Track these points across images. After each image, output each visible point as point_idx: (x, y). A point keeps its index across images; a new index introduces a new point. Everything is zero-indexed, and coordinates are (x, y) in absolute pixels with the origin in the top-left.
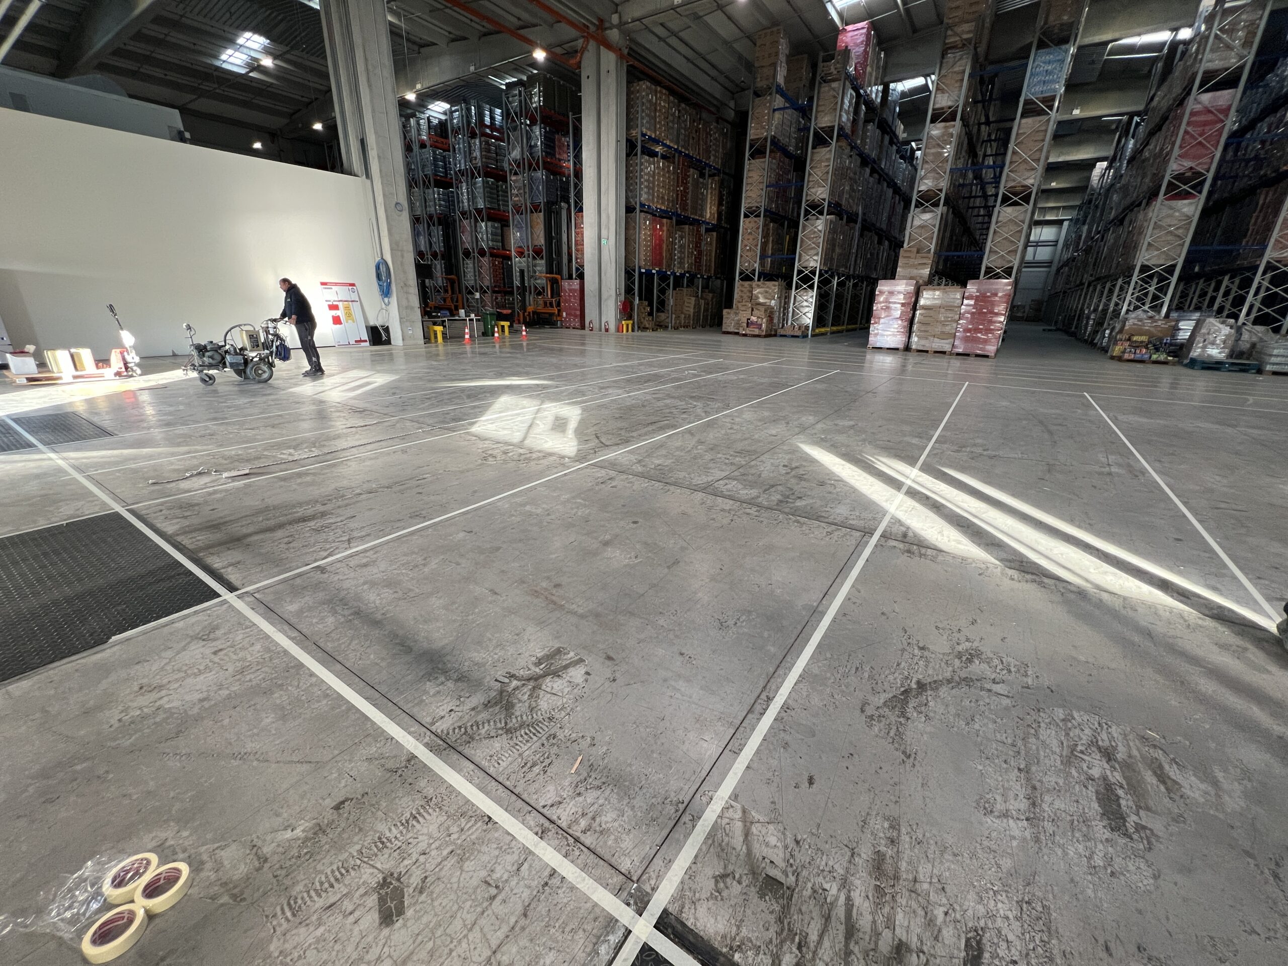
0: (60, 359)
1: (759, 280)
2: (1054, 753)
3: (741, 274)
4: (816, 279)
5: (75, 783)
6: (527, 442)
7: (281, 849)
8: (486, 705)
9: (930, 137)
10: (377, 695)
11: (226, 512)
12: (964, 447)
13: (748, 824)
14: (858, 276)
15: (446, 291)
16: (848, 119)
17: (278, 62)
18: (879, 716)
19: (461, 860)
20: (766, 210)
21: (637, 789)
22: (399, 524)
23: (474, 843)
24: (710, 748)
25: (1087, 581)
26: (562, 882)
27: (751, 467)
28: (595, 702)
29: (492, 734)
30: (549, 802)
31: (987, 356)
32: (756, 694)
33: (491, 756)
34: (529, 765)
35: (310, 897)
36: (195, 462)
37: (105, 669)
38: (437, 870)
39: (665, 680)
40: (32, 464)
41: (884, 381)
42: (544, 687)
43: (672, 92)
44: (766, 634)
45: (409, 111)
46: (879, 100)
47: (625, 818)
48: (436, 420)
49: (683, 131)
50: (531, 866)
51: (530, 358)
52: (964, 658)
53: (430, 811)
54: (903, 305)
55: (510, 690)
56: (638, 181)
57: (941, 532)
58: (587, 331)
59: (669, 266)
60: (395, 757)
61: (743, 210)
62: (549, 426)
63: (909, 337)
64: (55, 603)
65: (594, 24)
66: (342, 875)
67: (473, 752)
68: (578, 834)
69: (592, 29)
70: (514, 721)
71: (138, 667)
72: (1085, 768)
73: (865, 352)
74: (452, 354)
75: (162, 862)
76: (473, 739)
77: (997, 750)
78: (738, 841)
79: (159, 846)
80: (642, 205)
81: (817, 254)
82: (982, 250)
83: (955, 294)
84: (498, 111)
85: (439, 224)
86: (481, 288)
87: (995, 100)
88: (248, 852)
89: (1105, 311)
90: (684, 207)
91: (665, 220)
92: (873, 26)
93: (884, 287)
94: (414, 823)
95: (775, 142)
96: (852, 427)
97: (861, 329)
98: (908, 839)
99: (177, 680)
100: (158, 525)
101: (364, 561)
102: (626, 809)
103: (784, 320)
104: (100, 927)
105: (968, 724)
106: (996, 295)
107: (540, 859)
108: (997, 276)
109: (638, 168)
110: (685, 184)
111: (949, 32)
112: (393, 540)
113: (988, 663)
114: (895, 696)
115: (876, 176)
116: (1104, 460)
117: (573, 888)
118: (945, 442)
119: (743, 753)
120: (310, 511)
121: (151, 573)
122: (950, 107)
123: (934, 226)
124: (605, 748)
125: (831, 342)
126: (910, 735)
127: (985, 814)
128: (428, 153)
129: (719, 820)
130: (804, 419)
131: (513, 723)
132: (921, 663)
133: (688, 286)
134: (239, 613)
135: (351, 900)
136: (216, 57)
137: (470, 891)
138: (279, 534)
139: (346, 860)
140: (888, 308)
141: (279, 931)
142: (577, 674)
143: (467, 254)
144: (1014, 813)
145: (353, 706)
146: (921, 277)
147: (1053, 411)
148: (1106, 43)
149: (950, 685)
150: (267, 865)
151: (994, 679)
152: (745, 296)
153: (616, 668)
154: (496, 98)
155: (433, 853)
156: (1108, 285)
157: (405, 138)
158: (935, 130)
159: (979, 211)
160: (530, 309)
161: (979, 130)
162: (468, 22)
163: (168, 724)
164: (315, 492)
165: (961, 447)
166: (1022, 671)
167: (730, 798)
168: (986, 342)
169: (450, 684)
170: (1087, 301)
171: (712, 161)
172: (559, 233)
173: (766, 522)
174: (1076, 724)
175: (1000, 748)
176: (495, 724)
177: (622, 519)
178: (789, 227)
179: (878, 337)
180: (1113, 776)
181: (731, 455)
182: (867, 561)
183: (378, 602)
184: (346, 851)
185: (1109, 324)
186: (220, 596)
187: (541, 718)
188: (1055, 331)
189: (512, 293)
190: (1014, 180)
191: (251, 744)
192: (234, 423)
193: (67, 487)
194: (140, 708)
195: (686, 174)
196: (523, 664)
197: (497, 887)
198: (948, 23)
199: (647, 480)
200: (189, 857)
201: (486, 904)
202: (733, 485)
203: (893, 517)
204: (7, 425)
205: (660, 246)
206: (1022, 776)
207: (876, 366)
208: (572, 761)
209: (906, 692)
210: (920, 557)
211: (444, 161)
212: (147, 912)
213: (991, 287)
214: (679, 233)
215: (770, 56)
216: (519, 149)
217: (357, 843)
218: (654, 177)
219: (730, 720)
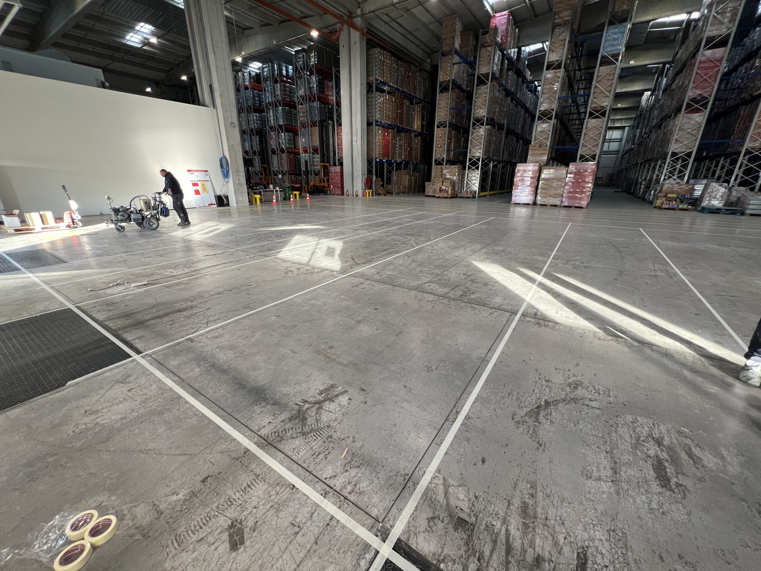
0: (34, 218)
1: (446, 165)
2: (626, 441)
3: (435, 161)
4: (480, 163)
5: (47, 469)
6: (311, 263)
7: (170, 507)
8: (290, 419)
9: (546, 79)
10: (226, 414)
11: (133, 307)
12: (569, 261)
13: (447, 487)
14: (505, 161)
15: (262, 174)
16: (497, 69)
17: (159, 40)
18: (523, 422)
19: (278, 511)
20: (449, 123)
21: (381, 467)
22: (236, 312)
23: (285, 501)
24: (423, 442)
26: (337, 523)
27: (444, 275)
28: (355, 416)
29: (294, 436)
30: (329, 476)
31: (582, 208)
32: (450, 410)
33: (294, 449)
34: (316, 454)
35: (188, 535)
36: (115, 277)
37: (64, 401)
38: (263, 517)
39: (396, 403)
40: (18, 281)
41: (521, 223)
42: (324, 408)
43: (393, 54)
44: (455, 374)
45: (238, 68)
46: (515, 57)
47: (374, 484)
48: (257, 251)
49: (400, 77)
50: (319, 514)
51: (312, 213)
52: (572, 387)
53: (259, 482)
54: (532, 178)
55: (304, 410)
56: (374, 107)
57: (557, 312)
58: (345, 197)
59: (393, 157)
60: (237, 450)
61: (436, 123)
62: (324, 253)
63: (536, 197)
64: (34, 362)
65: (347, 15)
66: (207, 521)
67: (283, 447)
68: (346, 495)
69: (346, 18)
70: (307, 428)
71: (84, 400)
72: (645, 451)
73: (510, 206)
74: (266, 211)
75: (100, 515)
76: (282, 439)
77: (593, 440)
78: (441, 497)
79: (98, 506)
80: (377, 121)
81: (480, 149)
82: (578, 145)
83: (562, 171)
84: (291, 67)
85: (257, 135)
86: (282, 172)
87: (585, 56)
88: (151, 508)
89: (651, 179)
90: (401, 122)
91: (390, 130)
92: (511, 13)
93: (520, 167)
94: (249, 489)
95: (454, 83)
97: (507, 193)
98: (541, 494)
99: (107, 407)
100: (94, 316)
101: (217, 334)
102: (374, 479)
103: (461, 188)
104: (64, 555)
105: (575, 425)
106: (586, 171)
107: (325, 510)
108: (587, 160)
109: (374, 99)
110: (402, 109)
111: (556, 17)
112: (233, 322)
113: (587, 389)
114: (532, 410)
115: (514, 102)
116: (652, 268)
117: (344, 527)
118: (558, 259)
119: (443, 445)
120: (184, 306)
122: (557, 61)
123: (549, 131)
124: (361, 443)
125: (489, 201)
126: (541, 433)
127: (587, 479)
128: (250, 93)
129: (430, 485)
130: (474, 246)
132: (547, 390)
133: (404, 169)
134: (143, 366)
135: (213, 536)
136: (124, 38)
137: (283, 529)
138: (166, 319)
139: (209, 512)
140: (523, 180)
141: (171, 555)
142: (344, 400)
143: (273, 152)
144: (604, 477)
145: (211, 420)
146: (542, 161)
147: (621, 239)
148: (649, 22)
149: (564, 403)
150: (163, 516)
151: (590, 399)
152: (438, 174)
153: (367, 396)
154: (289, 59)
155: (261, 507)
156: (653, 164)
157: (236, 83)
158: (549, 75)
159: (575, 122)
160: (311, 184)
161: (575, 74)
162: (272, 14)
163: (102, 433)
164: (186, 294)
166: (607, 393)
167: (436, 472)
168: (581, 199)
169: (269, 407)
170: (640, 174)
171: (417, 95)
172: (328, 139)
173: (453, 307)
174: (639, 425)
175: (595, 440)
176: (296, 430)
177: (368, 307)
178: (463, 133)
179: (517, 197)
180: (662, 455)
181: (432, 269)
182: (514, 329)
183: (225, 359)
184: (209, 507)
185: (653, 187)
186: (131, 357)
187: (323, 426)
188: (622, 192)
189: (300, 175)
190: (596, 103)
191: (151, 444)
192: (138, 254)
193: (40, 294)
194: (86, 424)
195: (402, 103)
196: (312, 394)
197: (299, 527)
198: (555, 11)
199: (382, 284)
200: (116, 512)
201: (292, 537)
202: (433, 286)
203: (528, 304)
204: (3, 257)
205: (388, 145)
206: (608, 455)
207: (516, 214)
208: (342, 451)
209: (538, 407)
210: (545, 327)
211: (259, 97)
212: (92, 545)
213: (584, 166)
214: (398, 138)
215: (450, 32)
216: (303, 90)
217: (216, 502)
218: (383, 104)
219: (435, 425)
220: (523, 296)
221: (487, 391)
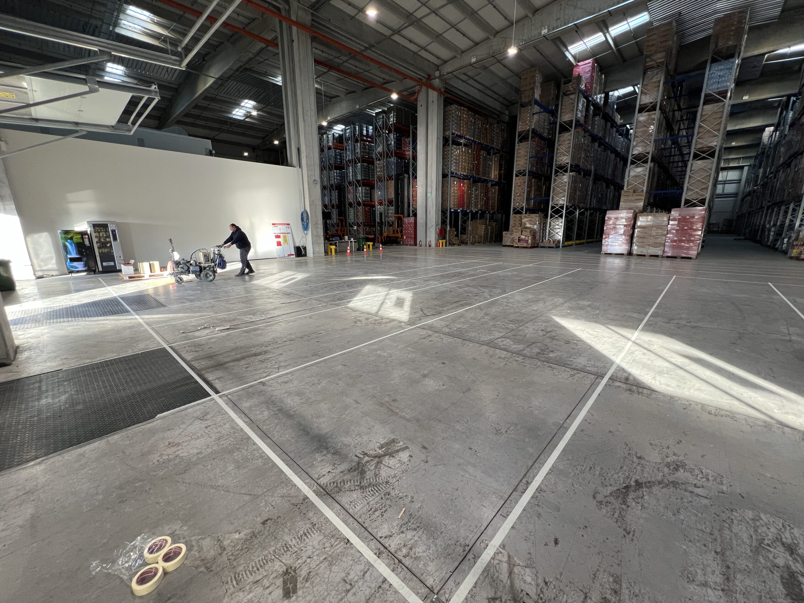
0: (145, 267)
1: (526, 213)
2: (744, 543)
3: (514, 210)
4: (564, 212)
5: (134, 493)
6: (380, 313)
7: (232, 544)
8: (349, 471)
9: (638, 122)
10: (289, 459)
11: (216, 350)
12: (672, 320)
13: (512, 566)
14: (593, 209)
15: (338, 226)
16: (582, 115)
17: (259, 113)
18: (607, 502)
19: (331, 564)
20: (529, 172)
21: (439, 533)
22: (305, 359)
23: (338, 555)
24: (488, 513)
25: (771, 418)
26: (390, 587)
27: (520, 330)
28: (414, 475)
29: (352, 488)
30: (384, 535)
31: (690, 258)
32: (519, 479)
33: (351, 502)
34: (373, 510)
35: (246, 575)
36: (203, 321)
37: (153, 432)
38: (316, 568)
39: (459, 465)
40: (128, 321)
41: (613, 275)
42: (384, 462)
43: (470, 109)
44: (527, 440)
45: (324, 131)
46: (602, 102)
47: (431, 551)
48: (329, 299)
49: (477, 130)
50: (371, 574)
51: (383, 263)
52: (672, 467)
53: (315, 532)
54: (625, 226)
55: (364, 462)
56: (450, 159)
57: (654, 378)
58: (418, 247)
59: (468, 207)
60: (297, 496)
61: (514, 172)
62: (393, 303)
63: (631, 246)
64: (133, 395)
65: (425, 78)
66: (264, 564)
67: (340, 498)
68: (401, 558)
69: (424, 80)
70: (365, 481)
71: (168, 432)
72: (771, 557)
73: (600, 257)
74: (340, 261)
75: (174, 542)
76: (340, 490)
77: (698, 536)
78: (504, 576)
79: (172, 534)
80: (452, 173)
81: (564, 196)
82: (682, 189)
83: (663, 218)
84: (371, 127)
85: (336, 190)
86: (358, 223)
87: (684, 95)
88: (216, 543)
89: (782, 225)
90: (478, 172)
91: (466, 181)
92: (596, 61)
93: (611, 215)
94: (305, 538)
95: (534, 131)
96: (589, 306)
97: (596, 242)
98: (627, 592)
99: (187, 441)
100: (183, 355)
101: (286, 380)
102: (432, 545)
103: (543, 237)
104: (141, 575)
105: (674, 514)
106: (694, 217)
107: (378, 571)
108: (695, 205)
109: (450, 152)
110: (478, 160)
111: (648, 60)
112: (302, 369)
113: (691, 472)
114: (618, 490)
115: (603, 147)
116: (785, 331)
117: (396, 592)
118: (657, 317)
119: (509, 517)
120: (259, 351)
121: (179, 381)
122: (651, 103)
123: (645, 175)
124: (420, 505)
125: (576, 250)
126: (629, 518)
127: (688, 582)
128: (332, 152)
129: (492, 561)
130: (556, 300)
131: (365, 483)
132: (639, 468)
133: (480, 218)
134: (220, 406)
135: (268, 580)
136: (231, 113)
137: (335, 584)
138: (243, 362)
139: (266, 556)
140: (614, 228)
141: (230, 592)
142: (404, 456)
143: (350, 205)
144: (711, 584)
145: (275, 464)
146: (637, 208)
147: (742, 295)
148: (764, 54)
149: (661, 486)
150: (225, 552)
151: (695, 484)
152: (517, 223)
153: (428, 454)
154: (370, 120)
155: (315, 558)
156: (783, 208)
157: (320, 145)
158: (643, 117)
159: (678, 164)
160: (385, 234)
161: (674, 115)
162: (356, 83)
163: (181, 465)
164: (262, 339)
165: (670, 320)
166: (718, 480)
167: (500, 546)
168: (688, 248)
169: (329, 456)
170: (768, 219)
171: (495, 145)
172: (403, 192)
173: (528, 366)
174: (763, 523)
175: (700, 535)
176: (354, 483)
177: (435, 361)
178: (545, 181)
179: (609, 247)
180: (795, 566)
181: (506, 323)
182: (599, 395)
183: (292, 404)
184: (267, 550)
185: (786, 235)
186: (211, 396)
187: (381, 482)
188: (744, 239)
189: (375, 226)
190: (701, 144)
191: (221, 481)
192: (223, 301)
193: (143, 334)
194: (168, 455)
195: (479, 154)
196: (372, 447)
197: (351, 584)
198: (646, 55)
199: (451, 337)
200: (186, 542)
201: (344, 594)
202: (507, 342)
203: (618, 366)
204: (118, 300)
205: (463, 196)
206: (718, 557)
207: (608, 266)
208: (399, 510)
209: (627, 487)
210: (639, 394)
211: (340, 156)
212: (164, 569)
213: (690, 212)
214: (474, 188)
215: (530, 84)
216: (381, 147)
217: (273, 546)
218: (459, 156)
219: (501, 494)
220: (613, 358)
221: (564, 463)
